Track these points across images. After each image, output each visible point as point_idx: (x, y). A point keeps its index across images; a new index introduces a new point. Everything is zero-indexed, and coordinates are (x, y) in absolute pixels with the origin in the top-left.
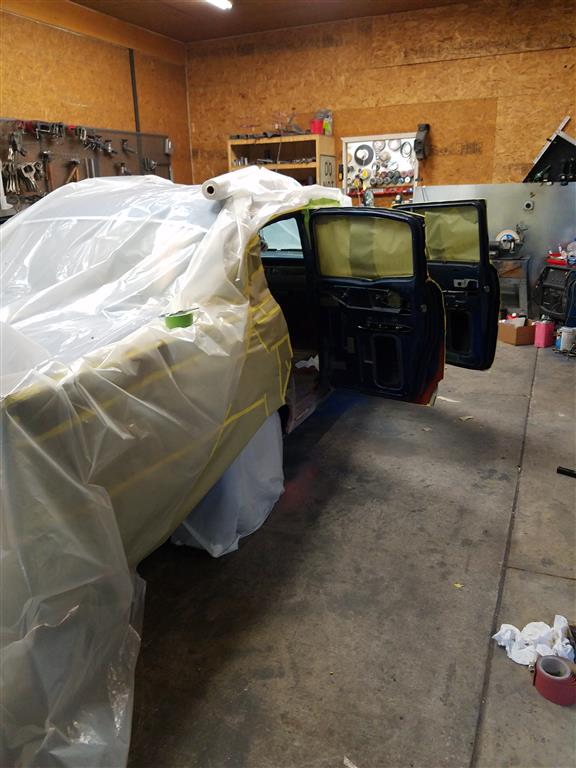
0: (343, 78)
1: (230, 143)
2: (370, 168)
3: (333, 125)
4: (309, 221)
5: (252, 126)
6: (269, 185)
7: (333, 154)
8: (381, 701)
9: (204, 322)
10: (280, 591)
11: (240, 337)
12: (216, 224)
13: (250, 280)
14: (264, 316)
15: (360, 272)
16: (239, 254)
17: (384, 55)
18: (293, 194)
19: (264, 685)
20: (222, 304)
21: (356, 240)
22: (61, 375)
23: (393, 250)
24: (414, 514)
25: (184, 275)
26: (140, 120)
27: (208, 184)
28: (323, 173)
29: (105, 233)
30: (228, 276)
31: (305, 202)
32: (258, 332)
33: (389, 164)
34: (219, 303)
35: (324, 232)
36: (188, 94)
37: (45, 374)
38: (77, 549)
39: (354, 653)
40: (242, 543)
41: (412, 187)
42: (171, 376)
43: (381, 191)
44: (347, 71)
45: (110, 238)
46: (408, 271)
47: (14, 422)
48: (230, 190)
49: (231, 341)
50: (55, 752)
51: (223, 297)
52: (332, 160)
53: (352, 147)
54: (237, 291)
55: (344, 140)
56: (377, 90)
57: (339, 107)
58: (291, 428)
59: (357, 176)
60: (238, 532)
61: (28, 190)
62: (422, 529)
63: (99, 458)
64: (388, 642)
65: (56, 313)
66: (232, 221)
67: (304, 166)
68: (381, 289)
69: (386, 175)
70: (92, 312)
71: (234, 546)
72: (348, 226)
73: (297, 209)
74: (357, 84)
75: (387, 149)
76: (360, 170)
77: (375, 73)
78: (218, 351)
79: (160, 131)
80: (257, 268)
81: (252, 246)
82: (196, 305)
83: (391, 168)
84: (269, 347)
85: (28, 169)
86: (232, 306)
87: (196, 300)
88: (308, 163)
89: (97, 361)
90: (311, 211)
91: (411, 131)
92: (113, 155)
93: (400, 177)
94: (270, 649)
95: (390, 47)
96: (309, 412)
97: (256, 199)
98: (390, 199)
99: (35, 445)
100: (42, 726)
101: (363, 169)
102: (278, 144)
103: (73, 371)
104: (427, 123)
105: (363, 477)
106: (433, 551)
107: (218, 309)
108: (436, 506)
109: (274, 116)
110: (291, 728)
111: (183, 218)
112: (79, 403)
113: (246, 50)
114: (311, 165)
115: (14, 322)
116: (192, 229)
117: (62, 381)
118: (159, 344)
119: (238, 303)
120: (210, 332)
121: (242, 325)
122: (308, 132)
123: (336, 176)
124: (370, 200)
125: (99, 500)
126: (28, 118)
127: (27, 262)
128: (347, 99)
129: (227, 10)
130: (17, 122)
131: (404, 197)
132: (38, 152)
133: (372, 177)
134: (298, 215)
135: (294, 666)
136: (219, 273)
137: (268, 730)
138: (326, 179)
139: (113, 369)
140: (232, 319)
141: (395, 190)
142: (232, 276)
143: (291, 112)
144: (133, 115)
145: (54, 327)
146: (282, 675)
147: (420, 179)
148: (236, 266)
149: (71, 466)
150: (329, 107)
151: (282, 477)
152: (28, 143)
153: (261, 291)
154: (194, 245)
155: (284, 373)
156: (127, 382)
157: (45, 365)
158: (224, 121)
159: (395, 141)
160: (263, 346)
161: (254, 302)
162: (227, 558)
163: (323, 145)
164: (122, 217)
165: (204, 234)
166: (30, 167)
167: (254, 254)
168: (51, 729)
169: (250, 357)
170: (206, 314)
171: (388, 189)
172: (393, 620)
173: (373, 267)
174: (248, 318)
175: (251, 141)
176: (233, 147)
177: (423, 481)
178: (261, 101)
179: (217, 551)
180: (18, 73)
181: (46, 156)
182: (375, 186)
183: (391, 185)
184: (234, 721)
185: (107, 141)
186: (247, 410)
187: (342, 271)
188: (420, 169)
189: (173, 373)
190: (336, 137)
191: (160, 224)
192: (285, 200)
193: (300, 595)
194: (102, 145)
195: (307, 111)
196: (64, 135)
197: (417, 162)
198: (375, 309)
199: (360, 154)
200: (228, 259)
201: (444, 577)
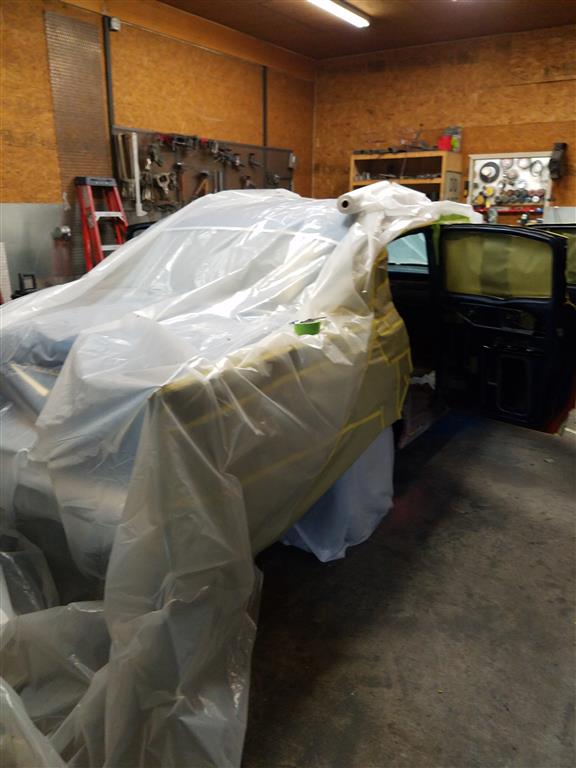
0: (475, 96)
1: (354, 158)
2: (496, 185)
3: (462, 142)
4: (438, 237)
5: (377, 142)
6: (401, 200)
7: (458, 169)
8: (493, 728)
9: (331, 331)
10: (388, 605)
11: (363, 348)
12: (347, 236)
13: (376, 292)
14: (387, 329)
15: (489, 290)
16: (368, 266)
17: (523, 72)
18: (424, 210)
19: (371, 693)
20: (348, 314)
21: (489, 257)
22: (207, 371)
23: (529, 270)
24: (531, 546)
25: (314, 285)
26: (269, 134)
27: (343, 198)
28: (448, 189)
29: (242, 243)
30: (356, 287)
31: (437, 217)
32: (381, 343)
33: (516, 182)
34: (344, 314)
35: (454, 249)
36: (315, 109)
37: (195, 368)
38: (211, 531)
39: (464, 676)
40: (349, 551)
41: (542, 207)
42: (298, 380)
43: (506, 209)
44: (481, 88)
45: (246, 248)
46: (546, 292)
47: (167, 409)
48: (364, 204)
49: (355, 351)
50: (184, 719)
51: (348, 308)
52: (458, 177)
53: (479, 164)
54: (362, 301)
55: (472, 156)
56: (512, 107)
57: (469, 124)
58: (403, 444)
59: (481, 193)
60: (346, 540)
61: (162, 199)
62: (540, 562)
63: (235, 449)
64: (500, 671)
65: (195, 315)
66: (363, 234)
67: (428, 181)
68: (514, 309)
69: (512, 193)
70: (227, 315)
71: (341, 554)
72: (482, 243)
73: (428, 223)
74: (489, 101)
75: (515, 167)
76: (484, 188)
77: (510, 90)
78: (341, 359)
79: (285, 145)
80: (382, 281)
81: (381, 259)
82: (323, 314)
83: (519, 186)
84: (390, 359)
85: (163, 179)
86: (358, 317)
87: (324, 310)
88: (432, 178)
89: (236, 360)
90: (442, 226)
91: (545, 150)
92: (241, 168)
93: (528, 196)
94: (377, 659)
95: (529, 64)
96: (422, 429)
97: (389, 214)
98: (514, 217)
99: (184, 432)
100: (173, 691)
101: (488, 185)
102: (402, 159)
103: (217, 368)
104: (565, 142)
105: (477, 503)
106: (553, 585)
107: (344, 319)
108: (557, 541)
109: (400, 132)
110: (397, 739)
111: (315, 231)
112: (222, 397)
113: (378, 67)
114: (436, 181)
115: (160, 320)
116: (323, 241)
117: (209, 376)
118: (290, 349)
119: (363, 315)
120: (335, 340)
121: (366, 336)
122: (436, 148)
123: (461, 193)
124: (493, 217)
125: (232, 488)
126: (166, 131)
127: (169, 266)
128: (479, 116)
129: (364, 28)
130: (157, 134)
131: (532, 217)
132: (172, 163)
133: (497, 194)
134: (427, 230)
135: (401, 679)
136: (348, 283)
137: (373, 736)
138: (452, 194)
139: (250, 369)
140: (357, 330)
141: (522, 209)
142: (359, 287)
143: (418, 128)
144: (261, 130)
145: (195, 327)
146: (389, 686)
147: (552, 200)
148: (363, 278)
149: (210, 453)
150: (460, 125)
151: (392, 492)
152: (164, 154)
153: (385, 304)
154: (323, 257)
155: (402, 388)
156: (262, 382)
157: (195, 360)
158: (348, 136)
159: (524, 160)
160: (384, 358)
161: (379, 314)
162: (334, 564)
163: (449, 162)
164: (258, 229)
165: (335, 246)
166: (164, 177)
167: (381, 267)
168: (181, 697)
169: (371, 367)
170: (333, 324)
171: (513, 207)
172: (506, 649)
173: (506, 285)
174: (372, 330)
175: (375, 157)
176: (356, 162)
177: (543, 513)
178: (388, 117)
179: (325, 556)
180: (160, 89)
181: (179, 167)
182: (499, 203)
183: (517, 204)
184: (342, 722)
185: (236, 155)
186: (365, 420)
187: (473, 288)
188: (554, 189)
189: (300, 377)
190: (464, 155)
191: (293, 236)
192: (417, 215)
193: (408, 612)
194: (231, 158)
195: (435, 128)
196: (197, 148)
197: (550, 181)
198: (504, 329)
199: (486, 172)
200: (357, 271)
201: (563, 613)
